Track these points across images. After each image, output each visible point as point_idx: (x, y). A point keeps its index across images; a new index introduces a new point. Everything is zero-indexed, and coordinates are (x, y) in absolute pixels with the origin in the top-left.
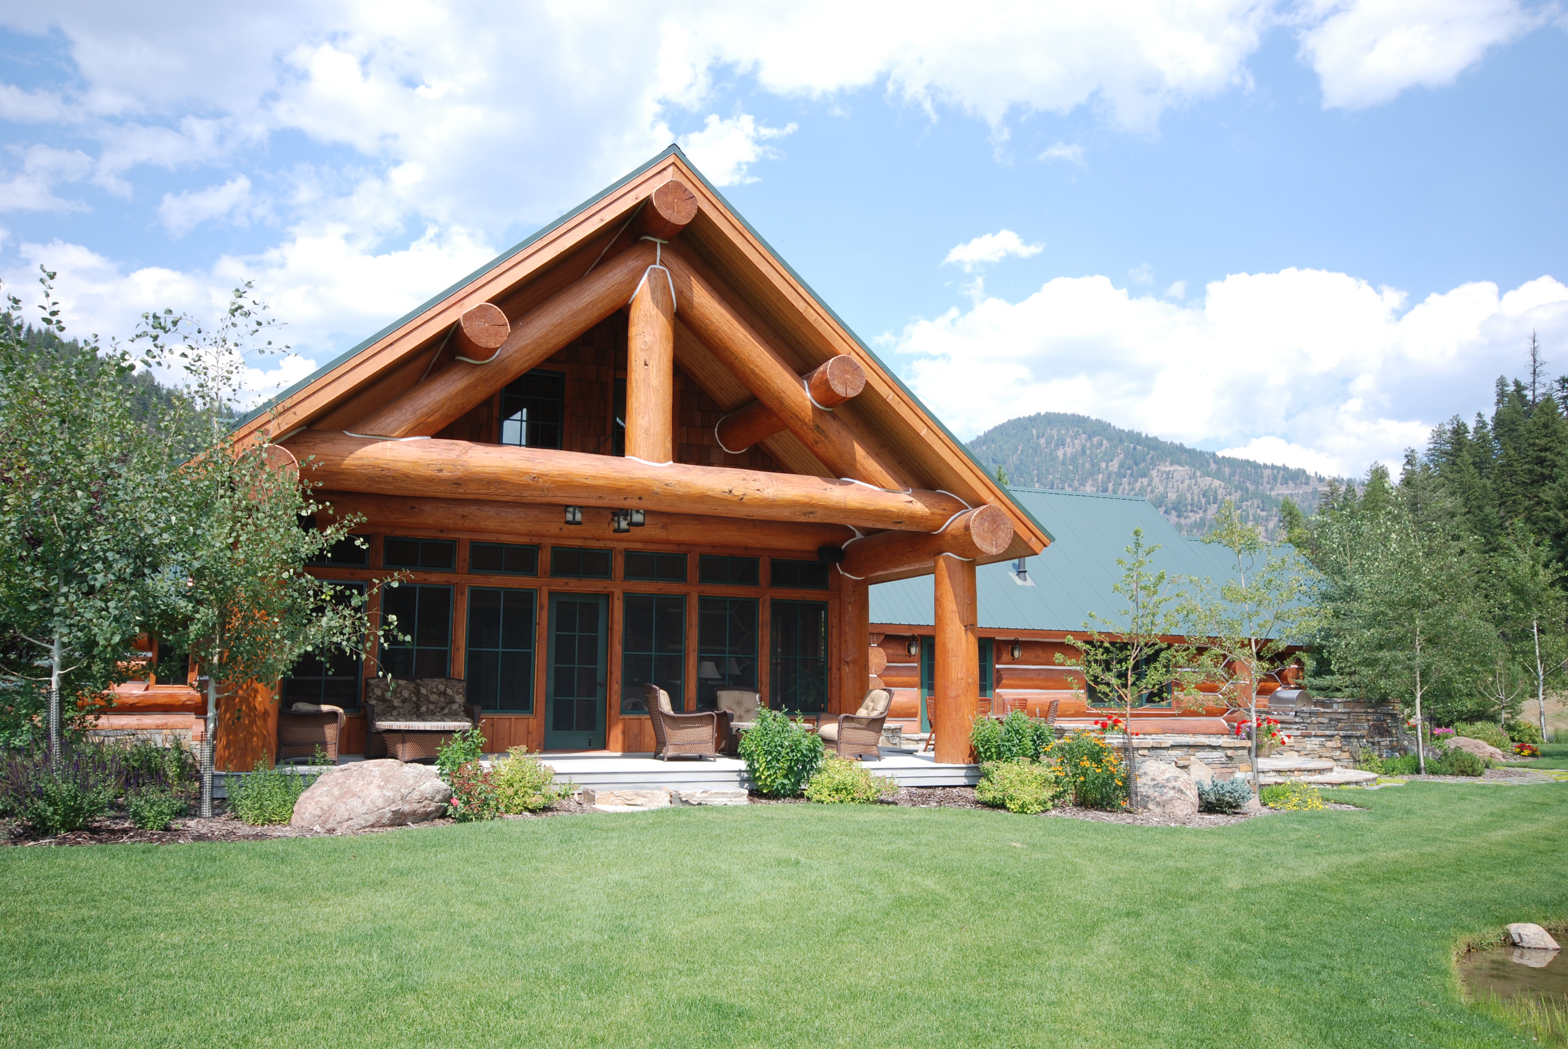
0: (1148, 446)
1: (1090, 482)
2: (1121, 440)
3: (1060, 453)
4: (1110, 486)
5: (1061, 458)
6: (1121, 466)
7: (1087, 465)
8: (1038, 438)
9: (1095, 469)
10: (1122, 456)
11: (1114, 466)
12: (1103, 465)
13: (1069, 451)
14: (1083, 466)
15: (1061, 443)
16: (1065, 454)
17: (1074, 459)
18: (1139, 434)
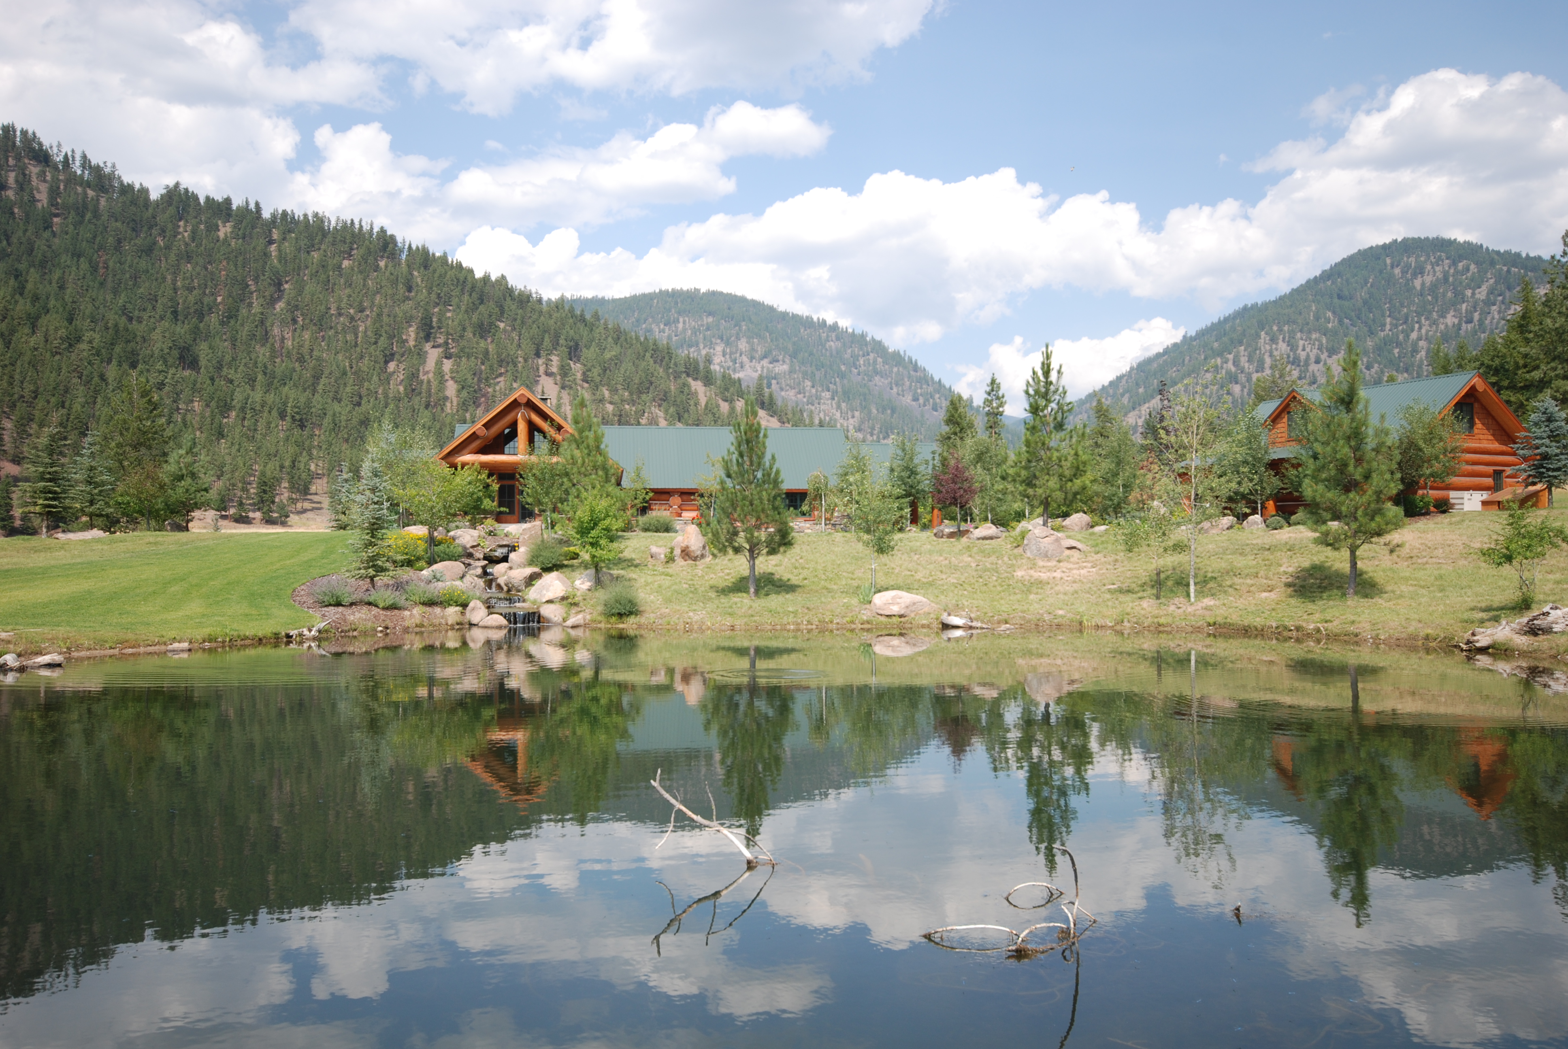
0: (1526, 268)
1: (1452, 313)
2: (1493, 263)
3: (1417, 283)
4: (1476, 316)
5: (1418, 288)
6: (1491, 292)
7: (1449, 294)
8: (1392, 267)
9: (1460, 297)
10: (1492, 281)
11: (1482, 293)
12: (1469, 293)
13: (1428, 279)
14: (1444, 295)
15: (1420, 271)
16: (1423, 284)
17: (1434, 288)
18: (1518, 255)
